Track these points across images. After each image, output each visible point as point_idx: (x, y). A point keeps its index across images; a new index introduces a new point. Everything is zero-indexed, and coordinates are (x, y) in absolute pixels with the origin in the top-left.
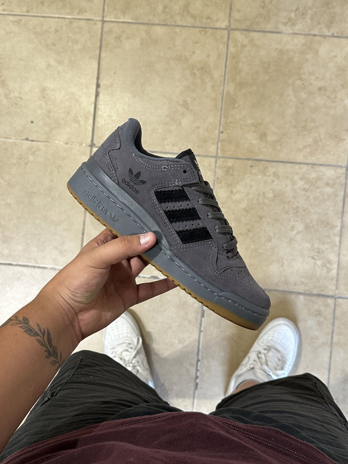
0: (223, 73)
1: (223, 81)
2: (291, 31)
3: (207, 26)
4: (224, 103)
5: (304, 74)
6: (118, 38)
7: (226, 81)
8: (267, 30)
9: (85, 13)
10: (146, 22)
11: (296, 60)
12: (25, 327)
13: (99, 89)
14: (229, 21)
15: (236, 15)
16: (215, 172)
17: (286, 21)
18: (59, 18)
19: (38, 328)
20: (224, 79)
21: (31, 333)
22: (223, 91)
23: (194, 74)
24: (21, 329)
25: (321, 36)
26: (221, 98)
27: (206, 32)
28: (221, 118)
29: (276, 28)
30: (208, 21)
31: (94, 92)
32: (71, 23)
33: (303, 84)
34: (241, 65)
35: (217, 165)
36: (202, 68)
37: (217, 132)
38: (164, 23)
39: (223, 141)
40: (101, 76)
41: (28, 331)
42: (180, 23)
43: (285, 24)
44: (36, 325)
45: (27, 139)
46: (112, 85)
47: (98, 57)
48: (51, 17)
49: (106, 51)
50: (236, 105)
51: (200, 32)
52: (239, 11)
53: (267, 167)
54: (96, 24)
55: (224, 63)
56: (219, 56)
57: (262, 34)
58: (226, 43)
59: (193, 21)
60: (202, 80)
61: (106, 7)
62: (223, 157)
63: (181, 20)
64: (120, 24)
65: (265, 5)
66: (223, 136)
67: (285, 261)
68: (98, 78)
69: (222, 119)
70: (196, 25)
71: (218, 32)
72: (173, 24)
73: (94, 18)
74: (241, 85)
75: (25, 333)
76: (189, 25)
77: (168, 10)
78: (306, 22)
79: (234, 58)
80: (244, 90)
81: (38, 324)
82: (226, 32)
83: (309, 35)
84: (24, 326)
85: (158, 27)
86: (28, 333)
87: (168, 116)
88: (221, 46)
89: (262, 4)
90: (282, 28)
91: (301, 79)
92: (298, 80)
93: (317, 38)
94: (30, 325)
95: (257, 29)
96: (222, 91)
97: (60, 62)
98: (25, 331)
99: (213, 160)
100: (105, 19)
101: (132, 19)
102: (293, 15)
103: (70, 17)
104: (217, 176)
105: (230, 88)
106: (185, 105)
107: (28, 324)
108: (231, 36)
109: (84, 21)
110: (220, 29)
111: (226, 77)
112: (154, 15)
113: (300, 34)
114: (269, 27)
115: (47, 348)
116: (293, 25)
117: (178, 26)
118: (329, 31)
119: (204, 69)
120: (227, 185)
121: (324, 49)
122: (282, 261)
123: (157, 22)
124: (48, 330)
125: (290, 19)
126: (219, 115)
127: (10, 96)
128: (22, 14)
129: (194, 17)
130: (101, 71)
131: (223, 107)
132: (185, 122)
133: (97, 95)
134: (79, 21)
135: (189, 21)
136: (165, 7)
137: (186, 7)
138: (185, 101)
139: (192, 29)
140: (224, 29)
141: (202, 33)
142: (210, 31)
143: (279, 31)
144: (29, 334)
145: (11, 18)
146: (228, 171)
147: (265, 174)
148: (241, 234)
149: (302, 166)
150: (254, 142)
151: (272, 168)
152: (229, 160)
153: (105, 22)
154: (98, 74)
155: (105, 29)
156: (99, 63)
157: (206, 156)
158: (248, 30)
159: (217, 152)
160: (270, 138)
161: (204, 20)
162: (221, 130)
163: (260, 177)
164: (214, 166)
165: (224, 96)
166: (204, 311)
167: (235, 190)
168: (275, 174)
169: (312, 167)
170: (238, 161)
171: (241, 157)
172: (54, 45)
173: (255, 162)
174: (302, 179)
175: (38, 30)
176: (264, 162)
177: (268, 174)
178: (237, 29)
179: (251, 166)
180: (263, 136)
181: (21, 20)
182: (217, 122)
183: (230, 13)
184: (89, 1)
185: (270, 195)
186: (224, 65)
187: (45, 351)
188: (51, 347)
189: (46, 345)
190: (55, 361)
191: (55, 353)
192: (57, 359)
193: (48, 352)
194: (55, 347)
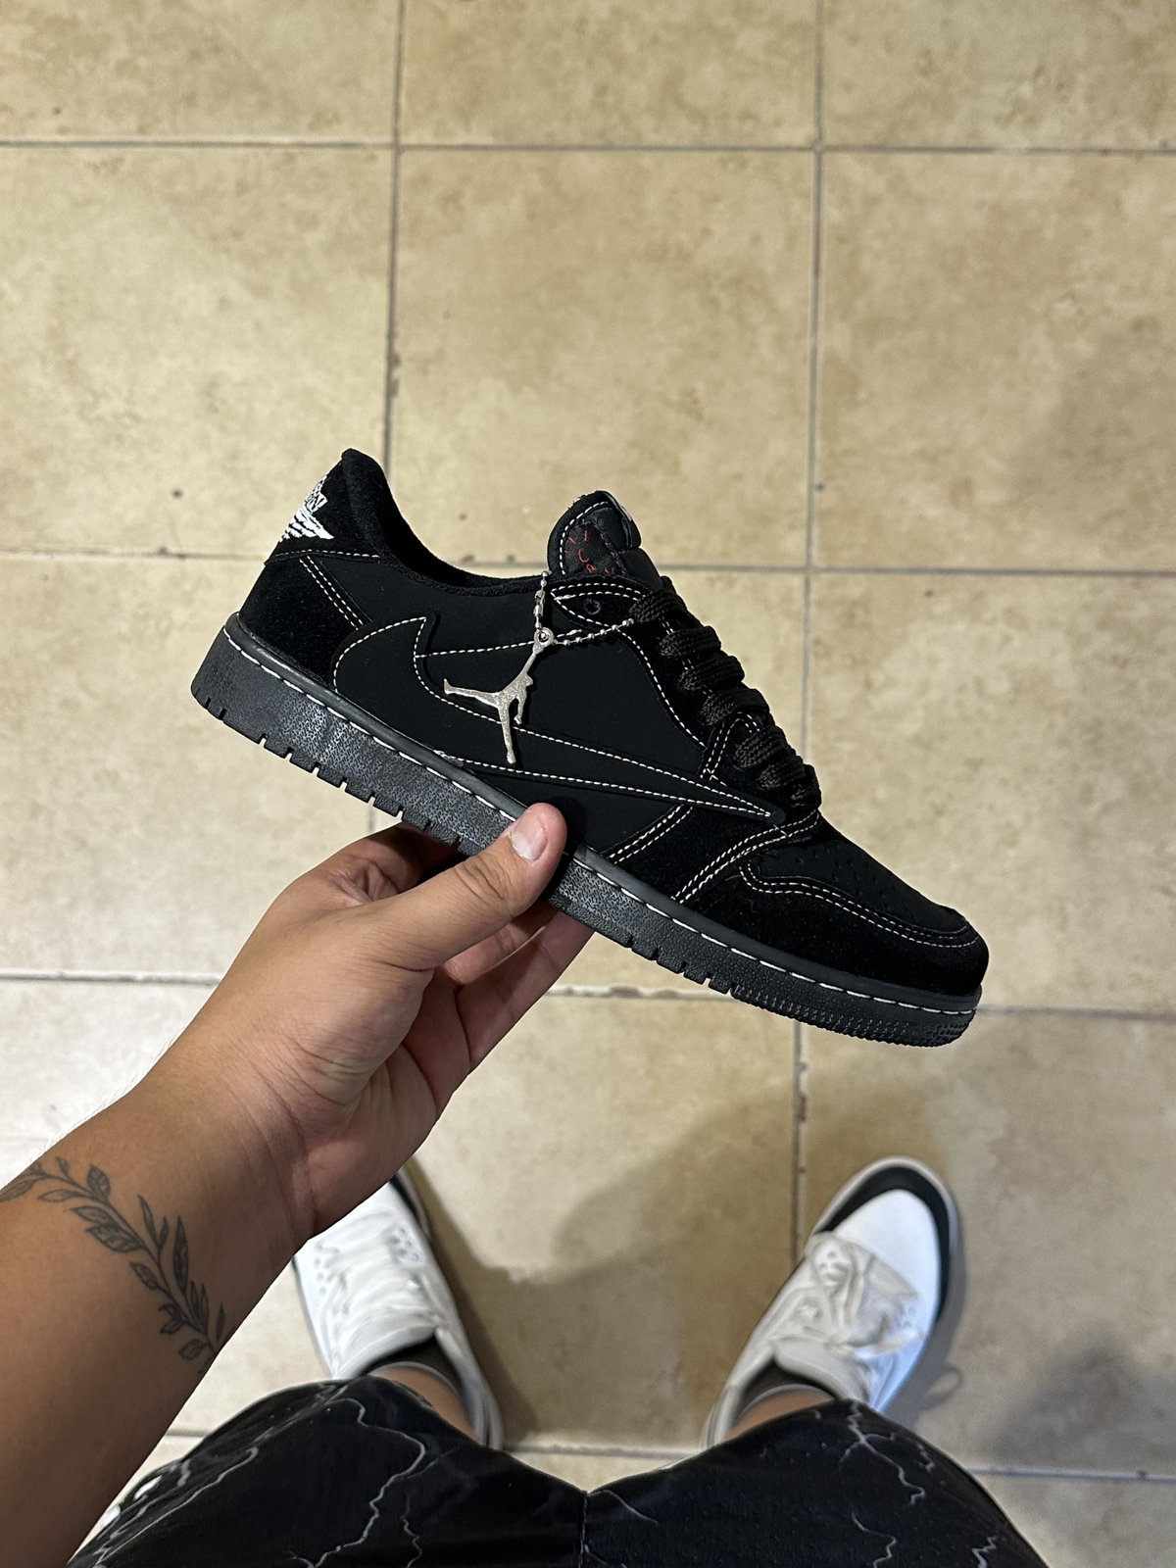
0: (810, 294)
1: (809, 319)
2: (1023, 143)
3: (746, 143)
4: (819, 386)
5: (1082, 278)
6: (451, 200)
7: (821, 318)
8: (948, 141)
9: (335, 126)
10: (541, 140)
11: (1049, 234)
12: (95, 1211)
13: (397, 373)
14: (818, 121)
15: (839, 102)
16: (806, 621)
17: (1007, 110)
18: (248, 145)
19: (145, 1216)
20: (815, 311)
21: (112, 1239)
22: (814, 351)
23: (714, 302)
25: (1125, 152)
26: (808, 376)
27: (743, 164)
28: (812, 440)
29: (974, 134)
30: (748, 126)
31: (381, 382)
32: (291, 158)
33: (1080, 312)
34: (866, 263)
35: (813, 597)
36: (738, 281)
37: (803, 487)
38: (598, 142)
39: (826, 515)
40: (401, 329)
42: (652, 138)
43: (1004, 121)
44: (137, 1203)
45: (163, 552)
46: (439, 356)
47: (385, 264)
48: (222, 145)
49: (411, 246)
50: (862, 395)
51: (724, 163)
52: (847, 87)
53: (982, 594)
54: (372, 158)
55: (810, 259)
56: (791, 240)
57: (928, 157)
58: (812, 197)
59: (696, 128)
60: (741, 319)
61: (403, 101)
62: (830, 570)
63: (656, 130)
64: (456, 155)
65: (930, 63)
66: (826, 500)
67: (1070, 908)
68: (391, 336)
69: (818, 444)
70: (708, 141)
71: (785, 161)
72: (631, 142)
73: (367, 140)
74: (873, 328)
75: (91, 1237)
76: (686, 141)
77: (610, 99)
78: (1072, 111)
79: (842, 240)
80: (883, 345)
81: (145, 1198)
82: (810, 157)
83: (1086, 150)
84: (90, 1208)
85: (582, 158)
87: (633, 444)
88: (797, 206)
89: (922, 62)
90: (993, 134)
91: (1071, 296)
92: (1063, 298)
93: (1113, 161)
94: (113, 1204)
95: (914, 144)
96: (808, 353)
97: (260, 292)
99: (797, 581)
100: (404, 140)
101: (494, 133)
102: (1026, 91)
103: (286, 139)
104: (812, 636)
105: (837, 339)
106: (690, 405)
107: (105, 1197)
108: (826, 169)
109: (332, 151)
110: (788, 148)
111: (822, 304)
112: (567, 119)
113: (1057, 151)
114: (952, 132)
116: (1031, 121)
117: (649, 148)
118: (1151, 134)
119: (746, 283)
120: (849, 662)
121: (1140, 194)
122: (1062, 908)
123: (575, 135)
124: (180, 1222)
125: (1019, 106)
126: (805, 429)
127: (98, 412)
128: (125, 138)
129: (699, 116)
130: (398, 311)
131: (818, 402)
132: (694, 459)
133: (391, 390)
134: (316, 150)
135: (685, 129)
136: (602, 90)
137: (671, 87)
138: (689, 393)
139: (696, 155)
140: (801, 149)
142: (756, 159)
143: (987, 142)
144: (104, 1243)
145: (87, 155)
146: (851, 614)
147: (976, 617)
148: (910, 824)
149: (1100, 581)
150: (932, 512)
151: (1000, 597)
152: (851, 577)
153: (404, 151)
154: (392, 323)
155: (406, 172)
156: (392, 286)
157: (772, 570)
158: (880, 148)
159: (809, 555)
160: (988, 496)
161: (734, 124)
162: (818, 479)
163: (960, 627)
164: (802, 603)
165: (819, 369)
166: (803, 1099)
167: (878, 678)
168: (1011, 615)
169: (1136, 586)
170: (880, 578)
171: (893, 564)
172: (237, 234)
173: (939, 577)
174: (1103, 625)
175: (179, 188)
176: (970, 579)
177: (987, 616)
178: (844, 148)
179: (929, 594)
180: (960, 491)
181: (120, 160)
182: (801, 453)
183: (819, 96)
184: (344, 84)
185: (1000, 686)
186: (811, 267)
187: (160, 1309)
188: (184, 1291)
189: (167, 1285)
190: (195, 1341)
191: (199, 1311)
192: (205, 1333)
193: (171, 1309)
194: (199, 1288)
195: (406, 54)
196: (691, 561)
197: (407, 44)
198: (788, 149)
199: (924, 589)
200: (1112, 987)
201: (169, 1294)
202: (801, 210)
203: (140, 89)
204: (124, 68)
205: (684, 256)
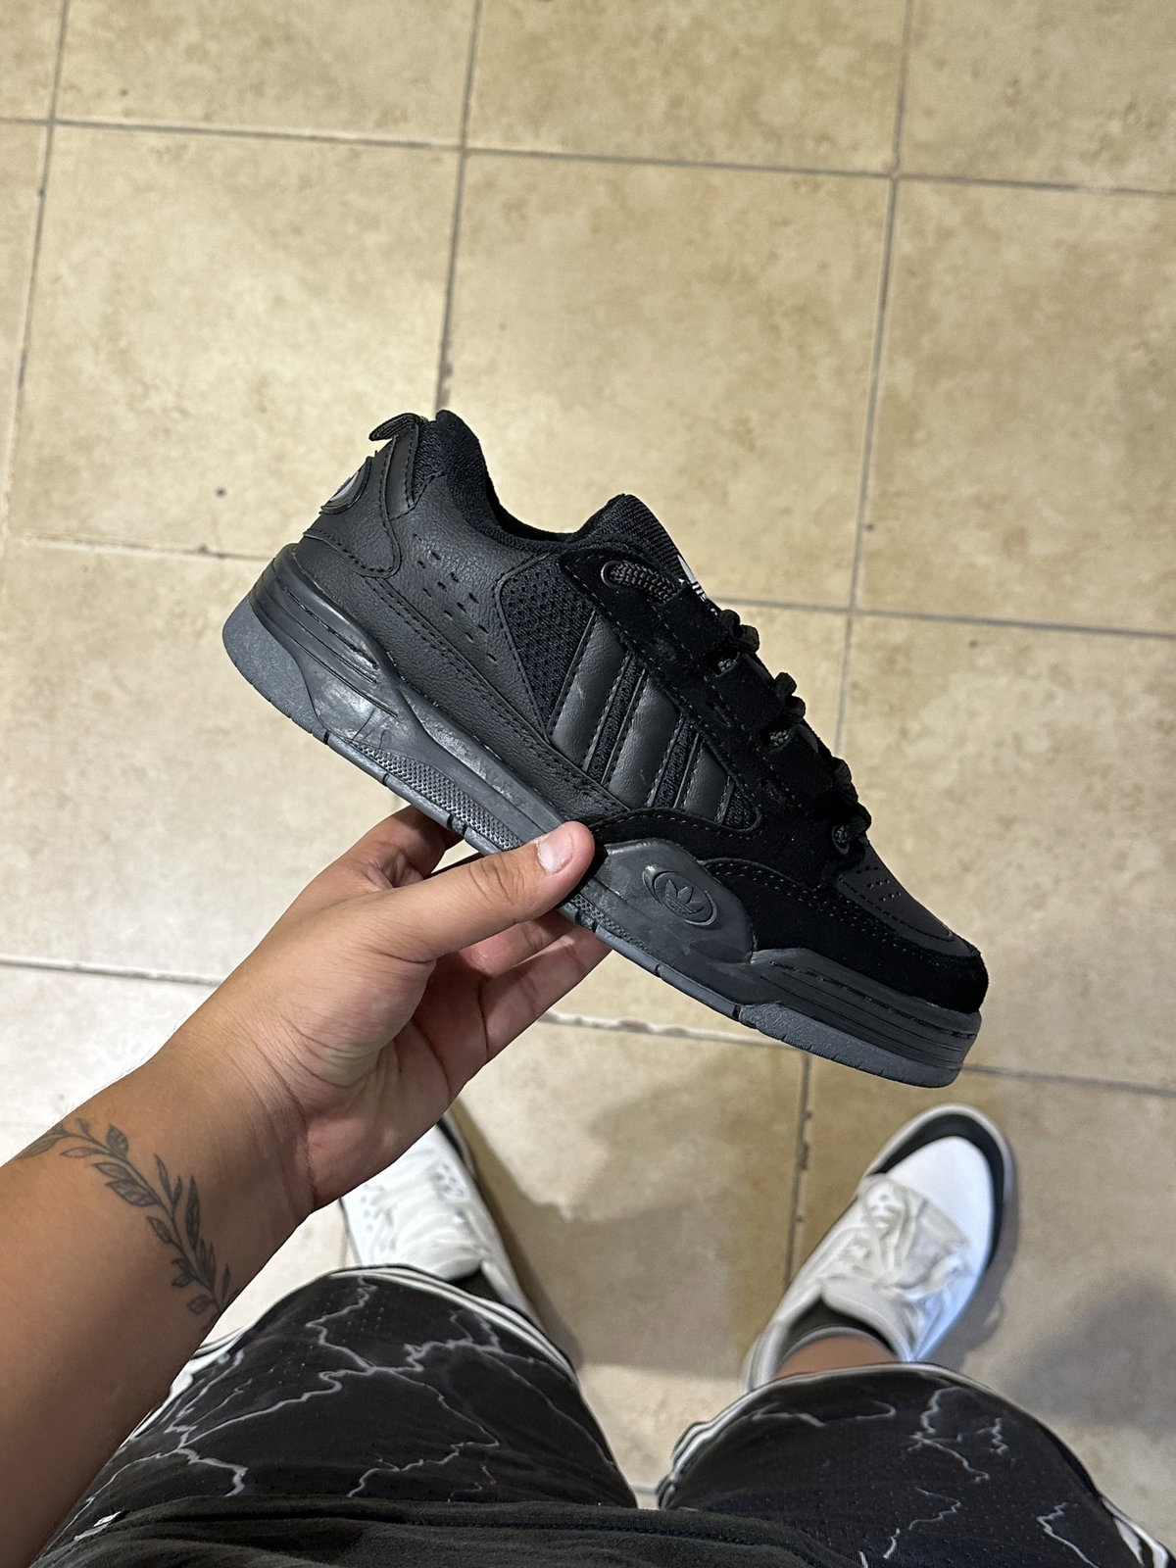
0: (875, 326)
1: (872, 352)
2: (1107, 181)
3: (820, 166)
4: (876, 423)
5: (1157, 327)
6: (515, 208)
7: (884, 352)
8: (1029, 177)
9: (402, 124)
10: (610, 151)
11: (1127, 279)
12: (113, 1167)
13: (448, 383)
14: (897, 147)
15: (920, 129)
16: (846, 663)
17: (1093, 147)
18: (313, 139)
19: (160, 1174)
20: (879, 345)
21: (131, 1193)
22: (874, 388)
23: (775, 329)
24: (95, 1173)
26: (866, 410)
27: (816, 188)
28: (865, 479)
29: (1057, 170)
30: (824, 148)
31: (431, 391)
32: (356, 155)
33: (1153, 362)
34: (935, 299)
35: (854, 639)
36: (801, 310)
37: (852, 526)
38: (670, 157)
39: (875, 555)
40: (456, 338)
41: (122, 1185)
42: (725, 156)
43: (1089, 158)
44: (153, 1161)
45: (203, 550)
46: (492, 368)
47: (444, 270)
48: (288, 137)
49: (472, 253)
50: (920, 435)
51: (796, 185)
52: (929, 113)
53: (1029, 649)
54: (438, 160)
55: (878, 288)
56: (859, 271)
57: (1008, 191)
58: (884, 225)
59: (770, 148)
60: (801, 348)
61: (473, 103)
62: (874, 613)
63: (729, 147)
64: (524, 162)
65: (1018, 93)
66: (874, 540)
68: (445, 345)
69: (872, 482)
70: (782, 161)
71: (859, 187)
72: (700, 160)
73: (432, 140)
74: (937, 366)
75: (109, 1191)
76: (759, 161)
77: (684, 112)
78: (1162, 151)
79: (912, 273)
80: (946, 384)
81: (161, 1158)
82: (885, 185)
84: (110, 1164)
85: (651, 171)
86: (123, 1192)
87: (682, 471)
88: (868, 235)
89: (1010, 91)
90: (1077, 171)
91: (1145, 345)
92: (1135, 348)
94: (131, 1161)
95: (993, 177)
96: (868, 387)
97: (316, 290)
98: (109, 1184)
99: (838, 622)
100: (471, 143)
101: (564, 142)
102: (1115, 127)
103: (352, 135)
104: (850, 679)
105: (900, 375)
106: (743, 434)
107: (123, 1155)
108: (901, 197)
109: (398, 150)
111: (886, 338)
112: (639, 131)
113: (1141, 192)
114: (1034, 168)
115: (181, 1249)
116: (1119, 160)
117: (720, 166)
119: (809, 312)
120: (886, 708)
123: (647, 151)
124: (193, 1182)
125: (1106, 142)
126: (859, 468)
127: (148, 404)
128: (189, 124)
129: (773, 135)
130: (454, 318)
131: (875, 439)
132: (743, 491)
133: (440, 398)
134: (379, 149)
135: (759, 148)
136: (676, 102)
137: (748, 103)
138: (743, 422)
139: (769, 176)
140: (877, 176)
141: (803, 189)
142: (829, 183)
143: (1071, 180)
144: (123, 1196)
145: (152, 140)
146: (892, 659)
147: (1020, 672)
148: (936, 878)
149: (1151, 643)
150: (983, 560)
151: (1047, 652)
152: (895, 622)
153: (470, 155)
154: (446, 331)
155: (471, 178)
156: (449, 293)
157: (815, 608)
158: (959, 179)
159: (853, 596)
160: (1040, 547)
161: (810, 145)
162: (867, 520)
163: (1003, 681)
164: (843, 644)
165: (878, 403)
166: (806, 1147)
167: (915, 727)
168: (1056, 672)
170: (925, 624)
171: (938, 611)
172: (297, 231)
173: (985, 628)
174: (1151, 689)
175: (242, 179)
176: (1016, 631)
177: (1032, 671)
178: (922, 177)
179: (973, 644)
180: (1014, 541)
181: (184, 147)
182: (853, 492)
183: (899, 120)
184: (415, 81)
185: (1040, 744)
186: (877, 300)
187: (173, 1263)
189: (180, 1240)
190: (204, 1297)
191: (207, 1269)
193: (182, 1264)
195: (479, 54)
196: (732, 593)
197: (480, 44)
198: (864, 174)
199: (969, 639)
200: (1130, 1060)
202: (872, 239)
203: (207, 73)
204: (193, 52)
205: (749, 280)
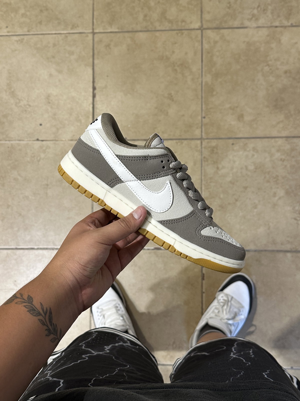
0: (201, 67)
1: (200, 74)
2: (255, 25)
3: (183, 28)
4: (203, 91)
5: (271, 60)
6: (108, 46)
7: (204, 73)
8: (235, 26)
9: (77, 28)
10: (130, 30)
11: (262, 49)
13: (96, 91)
14: (201, 22)
15: (207, 17)
16: (202, 152)
17: (250, 17)
18: (55, 34)
19: (42, 307)
20: (202, 72)
21: (34, 313)
22: (202, 82)
23: (176, 70)
25: (281, 27)
26: (200, 88)
27: (182, 34)
28: (202, 105)
29: (242, 24)
30: (183, 24)
31: (91, 94)
32: (66, 37)
33: (271, 69)
34: (215, 59)
35: (203, 146)
36: (182, 65)
37: (200, 118)
38: (145, 29)
39: (206, 124)
40: (96, 80)
41: (31, 311)
42: (159, 28)
43: (250, 20)
44: (40, 304)
45: (38, 140)
46: (106, 87)
47: (92, 64)
48: (49, 34)
49: (98, 58)
50: (215, 93)
51: (177, 34)
52: (209, 12)
53: (246, 144)
54: (87, 36)
55: (200, 58)
56: (195, 53)
57: (230, 30)
58: (200, 41)
59: (170, 25)
60: (183, 74)
61: (95, 21)
62: (207, 139)
63: (160, 26)
64: (109, 34)
65: (230, 5)
66: (206, 121)
67: (271, 224)
68: (94, 82)
69: (204, 106)
70: (173, 28)
71: (193, 32)
72: (153, 29)
73: (86, 31)
74: (217, 75)
75: (28, 313)
76: (167, 28)
77: (148, 18)
78: (267, 16)
80: (220, 80)
81: (42, 303)
82: (200, 31)
83: (271, 27)
85: (141, 34)
86: (32, 313)
87: (156, 108)
88: (197, 44)
89: (228, 5)
90: (247, 23)
91: (268, 65)
92: (266, 66)
93: (278, 29)
94: (34, 304)
95: (226, 27)
96: (200, 82)
97: (60, 72)
99: (199, 142)
100: (95, 31)
101: (118, 28)
102: (255, 11)
103: (65, 32)
104: (203, 156)
105: (208, 78)
106: (170, 97)
107: (32, 303)
108: (204, 35)
109: (77, 35)
110: (194, 29)
111: (204, 70)
112: (137, 24)
113: (264, 27)
114: (236, 23)
116: (257, 19)
117: (158, 31)
118: (288, 22)
119: (184, 65)
120: (213, 162)
121: (286, 38)
122: (268, 224)
123: (139, 29)
124: (50, 309)
125: (254, 15)
126: (200, 103)
128: (24, 33)
129: (170, 22)
130: (95, 75)
131: (203, 95)
132: (172, 111)
133: (94, 96)
134: (72, 35)
135: (167, 25)
136: (145, 16)
137: (163, 14)
138: (170, 94)
139: (170, 32)
140: (197, 29)
142: (186, 32)
143: (245, 26)
145: (15, 38)
146: (213, 150)
147: (245, 150)
148: (229, 204)
149: (277, 139)
150: (233, 123)
151: (251, 144)
152: (213, 141)
153: (95, 34)
154: (94, 79)
155: (96, 39)
156: (93, 69)
157: (193, 139)
158: (218, 28)
159: (202, 135)
160: (247, 118)
161: (180, 23)
162: (203, 115)
163: (241, 153)
164: (200, 147)
165: (203, 86)
166: (204, 274)
167: (220, 166)
168: (254, 149)
169: (286, 140)
170: (220, 140)
171: (223, 137)
172: (54, 57)
173: (235, 140)
174: (278, 151)
175: (39, 46)
176: (243, 140)
177: (248, 149)
178: (208, 29)
179: (233, 144)
180: (240, 117)
181: (23, 39)
182: (199, 109)
183: (201, 15)
184: (79, 17)
185: (252, 168)
186: (200, 60)
187: (45, 330)
188: (51, 325)
189: (47, 324)
190: (55, 338)
191: (55, 331)
192: (57, 336)
193: (48, 330)
194: (55, 325)
195: (95, 9)
196: (171, 137)
197: (95, 6)
201: (48, 327)
202: (197, 45)
203: (27, 20)
204: (23, 15)
205: (168, 58)
